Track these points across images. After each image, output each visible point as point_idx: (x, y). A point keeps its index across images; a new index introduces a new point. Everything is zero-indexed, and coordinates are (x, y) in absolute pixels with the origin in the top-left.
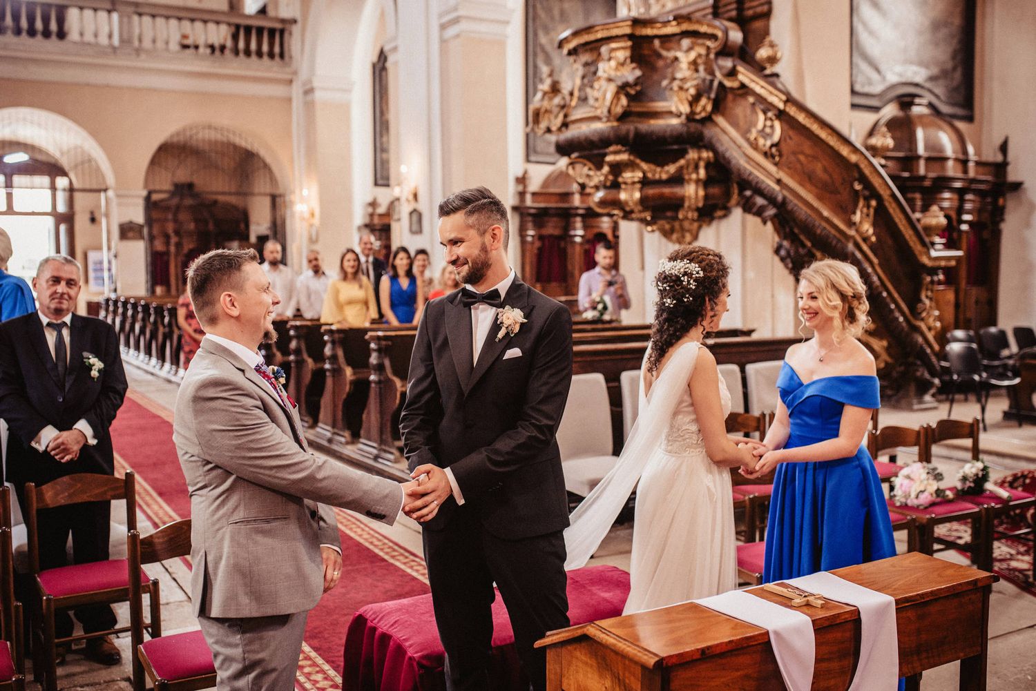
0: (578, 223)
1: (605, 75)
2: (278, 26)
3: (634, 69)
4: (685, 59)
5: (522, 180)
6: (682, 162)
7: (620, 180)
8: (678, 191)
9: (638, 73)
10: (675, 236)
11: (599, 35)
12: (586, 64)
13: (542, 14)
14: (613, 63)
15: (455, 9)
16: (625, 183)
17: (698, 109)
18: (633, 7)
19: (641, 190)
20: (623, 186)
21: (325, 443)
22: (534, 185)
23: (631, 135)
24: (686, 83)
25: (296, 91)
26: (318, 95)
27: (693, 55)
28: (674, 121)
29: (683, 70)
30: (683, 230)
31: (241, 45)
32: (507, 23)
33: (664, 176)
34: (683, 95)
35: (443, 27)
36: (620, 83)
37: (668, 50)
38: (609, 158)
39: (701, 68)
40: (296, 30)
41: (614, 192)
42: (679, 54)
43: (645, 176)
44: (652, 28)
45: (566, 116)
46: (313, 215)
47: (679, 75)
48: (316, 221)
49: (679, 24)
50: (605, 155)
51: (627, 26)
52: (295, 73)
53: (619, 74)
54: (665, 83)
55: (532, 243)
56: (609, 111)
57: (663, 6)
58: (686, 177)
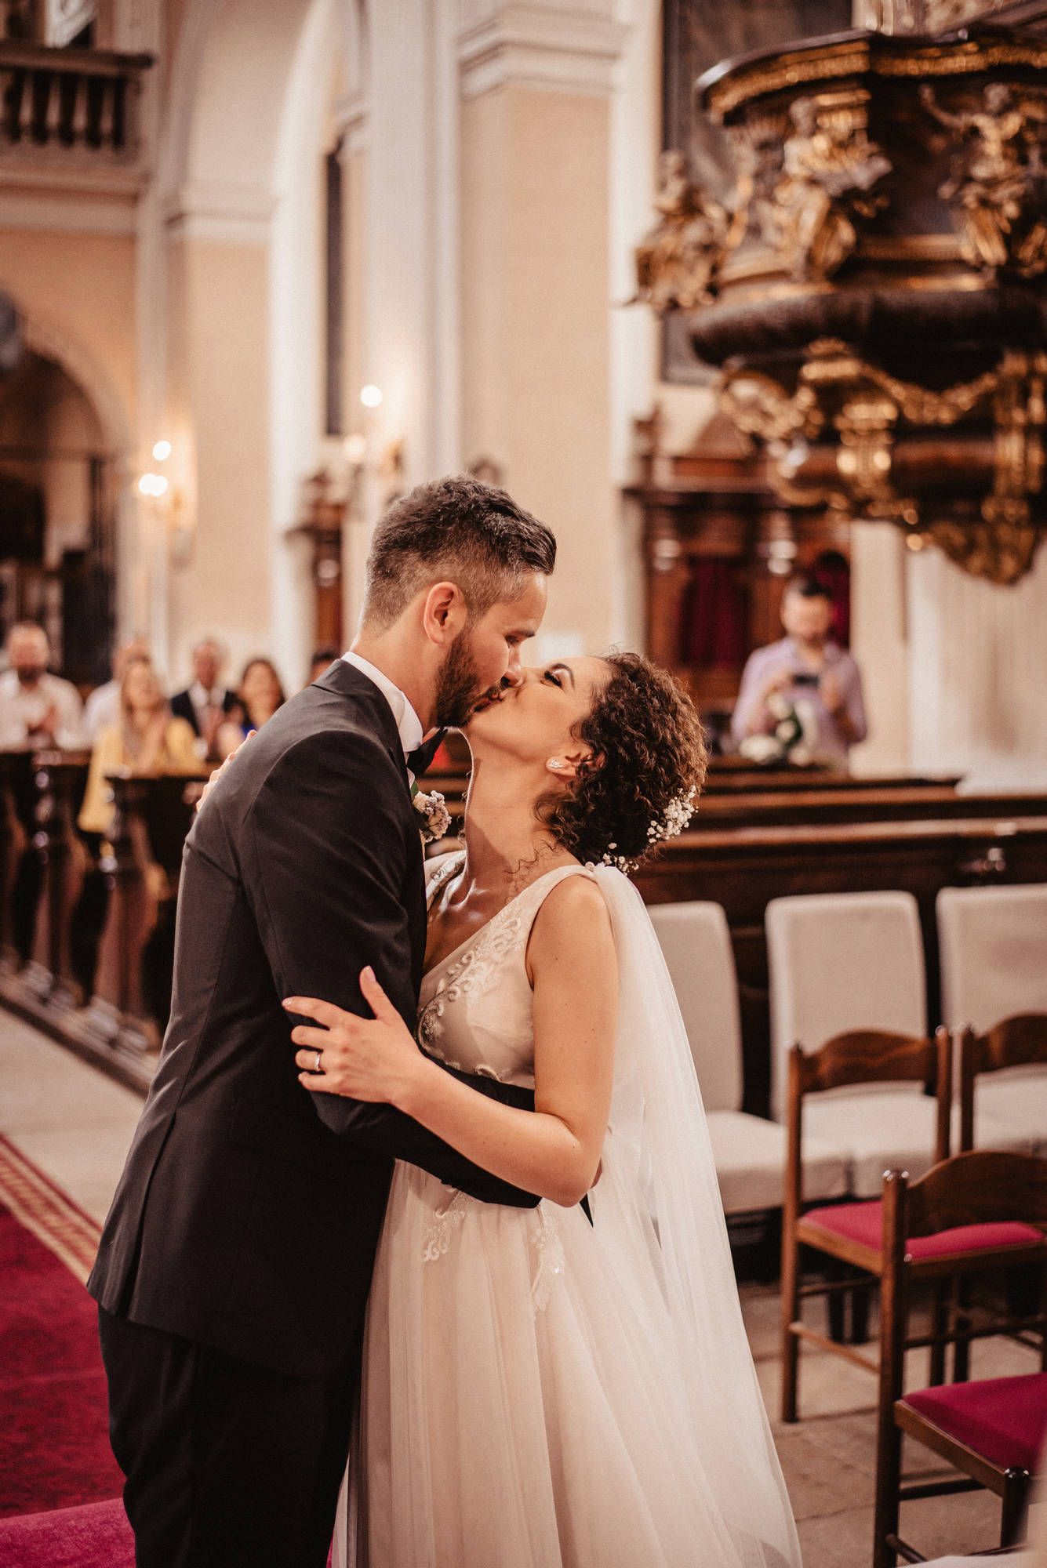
0: (779, 525)
1: (805, 173)
2: (110, 70)
3: (871, 155)
4: (994, 133)
5: (648, 426)
6: (989, 382)
7: (841, 423)
8: (981, 452)
9: (881, 165)
10: (977, 561)
11: (793, 76)
12: (763, 147)
13: (700, 35)
14: (821, 143)
15: (491, 25)
16: (853, 432)
17: (1027, 252)
18: (889, 15)
19: (891, 450)
20: (847, 440)
21: (100, 1046)
22: (678, 438)
23: (864, 314)
24: (995, 191)
25: (148, 219)
26: (198, 229)
27: (1013, 123)
28: (969, 283)
29: (991, 161)
30: (996, 547)
31: (26, 114)
32: (613, 57)
33: (946, 416)
34: (987, 218)
35: (466, 67)
36: (834, 188)
37: (955, 111)
38: (813, 371)
39: (1034, 155)
40: (151, 78)
41: (823, 454)
42: (982, 121)
43: (901, 416)
44: (920, 58)
45: (715, 269)
46: (177, 503)
47: (981, 171)
48: (187, 517)
49: (983, 50)
50: (801, 362)
51: (857, 53)
52: (147, 178)
53: (836, 167)
54: (946, 191)
55: (670, 574)
56: (810, 258)
57: (957, 9)
58: (1000, 416)
